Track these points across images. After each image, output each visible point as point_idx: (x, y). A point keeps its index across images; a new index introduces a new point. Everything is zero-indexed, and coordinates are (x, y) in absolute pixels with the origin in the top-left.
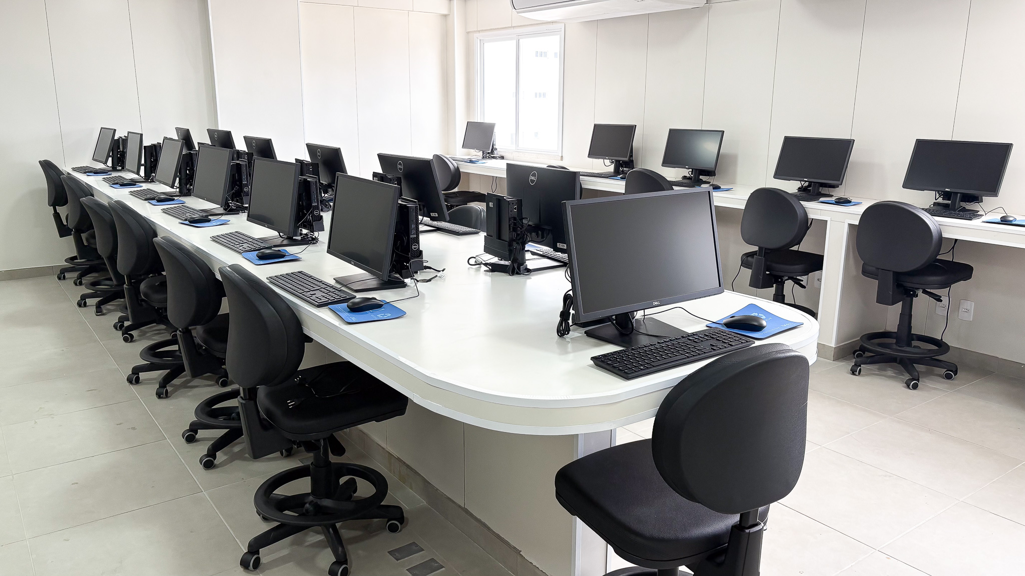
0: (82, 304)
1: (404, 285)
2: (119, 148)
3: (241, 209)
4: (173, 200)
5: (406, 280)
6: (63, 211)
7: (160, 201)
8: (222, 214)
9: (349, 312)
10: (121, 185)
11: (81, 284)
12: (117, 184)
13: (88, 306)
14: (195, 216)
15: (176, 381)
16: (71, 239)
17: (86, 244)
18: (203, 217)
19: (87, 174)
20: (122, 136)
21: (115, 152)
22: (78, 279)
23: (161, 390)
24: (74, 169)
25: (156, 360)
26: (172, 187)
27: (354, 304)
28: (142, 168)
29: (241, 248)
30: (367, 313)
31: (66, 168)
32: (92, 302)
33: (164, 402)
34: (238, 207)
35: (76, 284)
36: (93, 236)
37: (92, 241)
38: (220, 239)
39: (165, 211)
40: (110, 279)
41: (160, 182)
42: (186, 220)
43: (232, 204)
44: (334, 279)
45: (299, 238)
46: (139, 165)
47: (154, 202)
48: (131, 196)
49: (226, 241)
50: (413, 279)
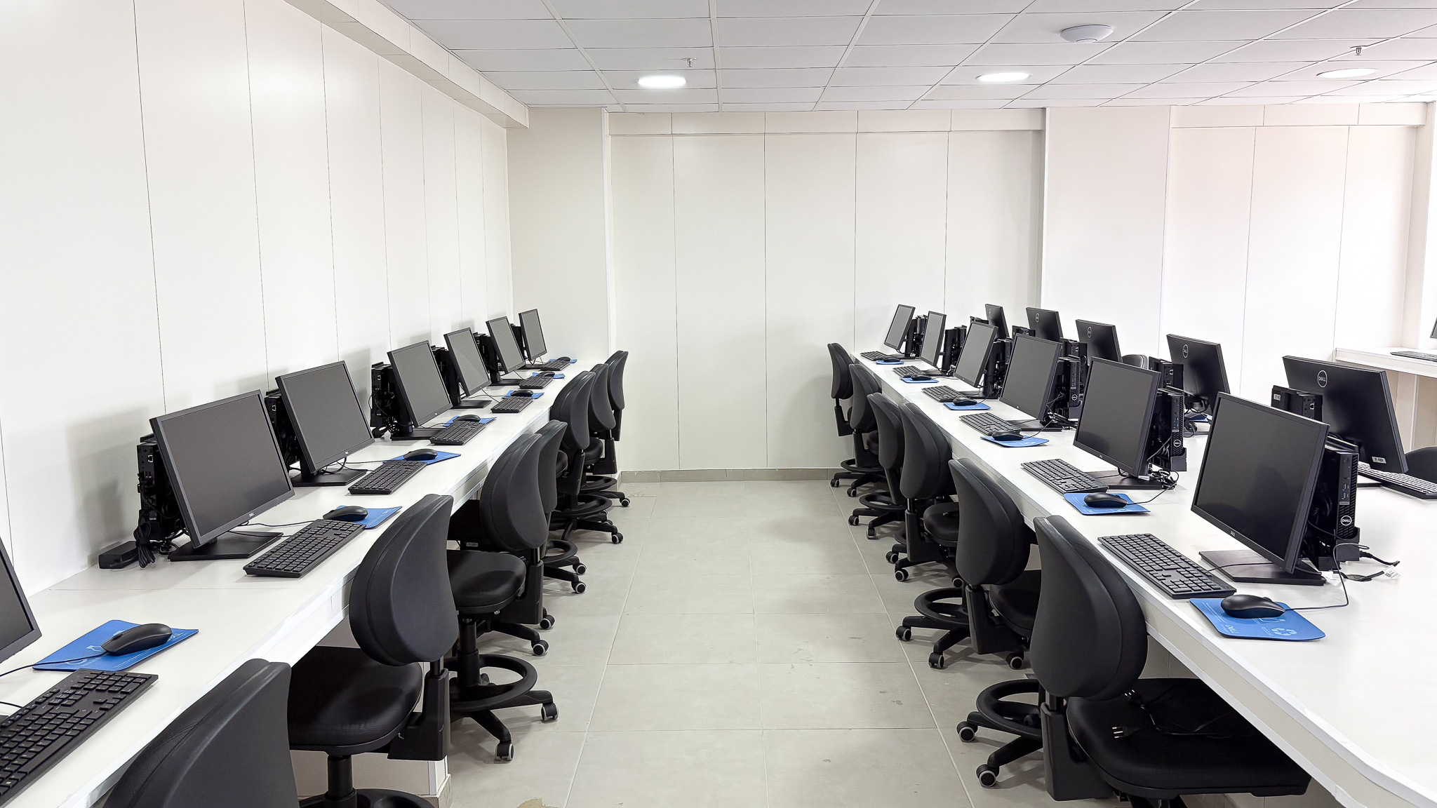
0: (854, 521)
1: (1321, 582)
2: (915, 331)
3: (1065, 424)
4: (975, 403)
5: (1324, 574)
6: (845, 404)
7: (959, 404)
8: (1039, 430)
9: (1223, 615)
10: (914, 379)
11: (855, 494)
12: (909, 377)
13: (861, 524)
14: (1003, 431)
15: (956, 648)
16: (850, 438)
17: (866, 448)
18: (1012, 432)
19: (877, 361)
20: (921, 315)
21: (911, 335)
22: (852, 488)
23: (935, 657)
24: (863, 355)
25: (933, 615)
26: (976, 386)
27: (1234, 604)
28: (941, 358)
29: (1063, 485)
30: (1254, 623)
31: (854, 353)
32: (866, 520)
33: (937, 674)
34: (1060, 421)
35: (849, 495)
36: (875, 439)
37: (874, 445)
38: (1035, 468)
39: (964, 419)
40: (888, 494)
41: (961, 378)
42: (990, 435)
43: (1054, 417)
44: (1200, 553)
45: (1147, 478)
46: (938, 354)
47: (951, 405)
48: (924, 395)
49: (1042, 473)
50: (1338, 573)
